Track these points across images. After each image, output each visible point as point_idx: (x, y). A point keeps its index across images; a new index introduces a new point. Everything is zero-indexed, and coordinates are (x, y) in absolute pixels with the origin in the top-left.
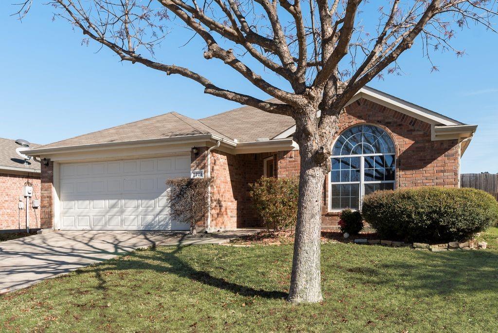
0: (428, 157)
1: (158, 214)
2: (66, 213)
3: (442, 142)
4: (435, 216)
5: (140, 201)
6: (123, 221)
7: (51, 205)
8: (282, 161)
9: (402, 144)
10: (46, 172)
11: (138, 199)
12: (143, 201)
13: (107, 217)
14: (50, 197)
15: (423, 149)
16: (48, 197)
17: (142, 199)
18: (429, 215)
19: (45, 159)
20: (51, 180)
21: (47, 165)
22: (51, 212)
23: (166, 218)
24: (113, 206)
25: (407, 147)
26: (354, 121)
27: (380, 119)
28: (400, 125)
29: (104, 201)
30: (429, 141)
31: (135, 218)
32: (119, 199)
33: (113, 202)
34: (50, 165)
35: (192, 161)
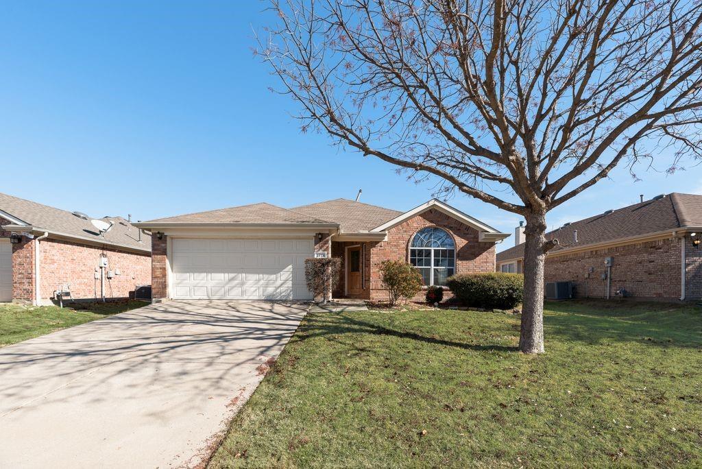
0: (477, 252)
1: (280, 287)
2: (179, 284)
3: (485, 243)
4: (511, 291)
5: (261, 275)
6: (243, 293)
7: (164, 276)
8: (374, 249)
9: (461, 242)
10: (158, 245)
11: (259, 274)
12: (264, 276)
13: (227, 288)
14: (164, 269)
15: (473, 247)
16: (161, 268)
17: (263, 273)
18: (507, 290)
19: (159, 233)
20: (164, 253)
21: (160, 238)
22: (165, 282)
23: (287, 290)
24: (233, 279)
25: (464, 244)
26: (428, 224)
27: (446, 224)
28: (459, 230)
29: (223, 274)
30: (477, 242)
31: (256, 290)
32: (239, 273)
33: (232, 275)
34: (163, 238)
35: (316, 244)
